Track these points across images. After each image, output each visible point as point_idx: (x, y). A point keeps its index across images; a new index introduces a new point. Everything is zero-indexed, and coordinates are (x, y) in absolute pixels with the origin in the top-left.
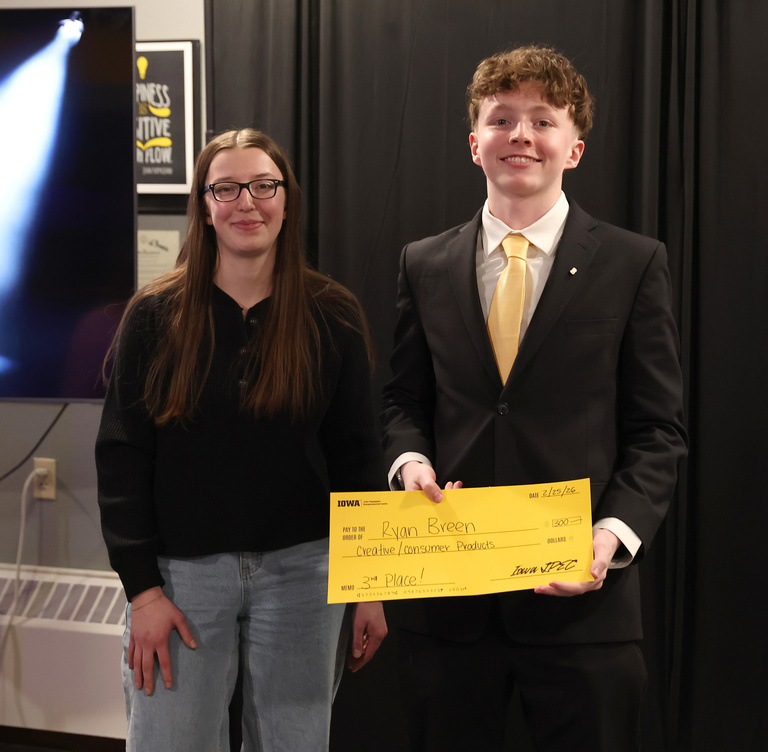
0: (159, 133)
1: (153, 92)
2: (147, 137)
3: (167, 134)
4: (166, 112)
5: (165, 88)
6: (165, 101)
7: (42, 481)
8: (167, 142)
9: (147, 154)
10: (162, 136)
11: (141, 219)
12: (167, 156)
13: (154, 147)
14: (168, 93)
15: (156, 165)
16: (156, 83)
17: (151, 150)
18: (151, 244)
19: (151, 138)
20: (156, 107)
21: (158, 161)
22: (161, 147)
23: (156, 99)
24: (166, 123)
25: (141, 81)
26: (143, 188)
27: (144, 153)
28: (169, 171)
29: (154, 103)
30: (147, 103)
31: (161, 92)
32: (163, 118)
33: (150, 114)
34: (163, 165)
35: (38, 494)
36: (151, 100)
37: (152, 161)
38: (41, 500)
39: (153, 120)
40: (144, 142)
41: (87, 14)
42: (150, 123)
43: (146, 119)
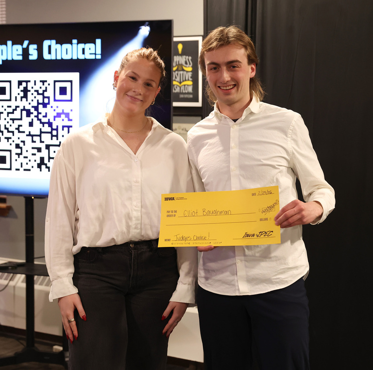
0: (187, 79)
1: (185, 60)
2: (182, 80)
3: (191, 79)
4: (190, 69)
5: (190, 58)
6: (190, 64)
8: (190, 83)
9: (182, 89)
10: (188, 80)
11: (175, 118)
12: (190, 89)
13: (185, 85)
14: (191, 60)
15: (185, 93)
16: (186, 56)
17: (183, 87)
19: (183, 81)
20: (186, 67)
21: (187, 92)
22: (188, 85)
23: (186, 63)
24: (190, 74)
25: (178, 54)
26: (175, 104)
27: (180, 88)
28: (191, 96)
29: (185, 65)
30: (182, 65)
31: (188, 59)
32: (189, 72)
33: (183, 70)
34: (188, 93)
36: (184, 63)
37: (184, 92)
39: (185, 73)
40: (180, 83)
41: (151, 24)
42: (183, 74)
43: (181, 72)
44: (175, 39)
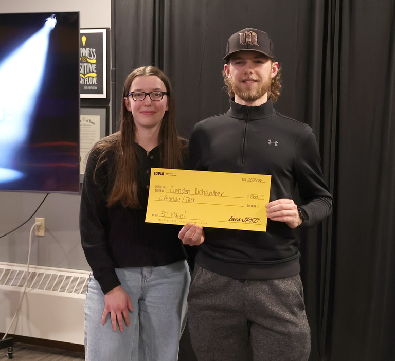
0: (91, 71)
1: (88, 52)
2: (86, 73)
4: (94, 61)
5: (94, 50)
7: (39, 227)
8: (95, 75)
9: (86, 81)
10: (93, 72)
11: (82, 110)
12: (94, 81)
13: (89, 77)
14: (96, 52)
15: (90, 85)
16: (90, 48)
18: (87, 121)
19: (87, 73)
20: (90, 59)
21: (91, 83)
22: (92, 77)
23: (90, 55)
24: (94, 66)
25: (83, 47)
26: (82, 96)
27: (84, 80)
28: (96, 88)
29: (89, 57)
30: (86, 57)
31: (92, 52)
32: (93, 64)
33: (87, 62)
34: (93, 85)
35: (36, 234)
36: (88, 56)
37: (88, 83)
38: (38, 236)
39: (89, 65)
40: (84, 75)
41: (58, 15)
42: (87, 66)
43: (86, 64)
44: (82, 32)
